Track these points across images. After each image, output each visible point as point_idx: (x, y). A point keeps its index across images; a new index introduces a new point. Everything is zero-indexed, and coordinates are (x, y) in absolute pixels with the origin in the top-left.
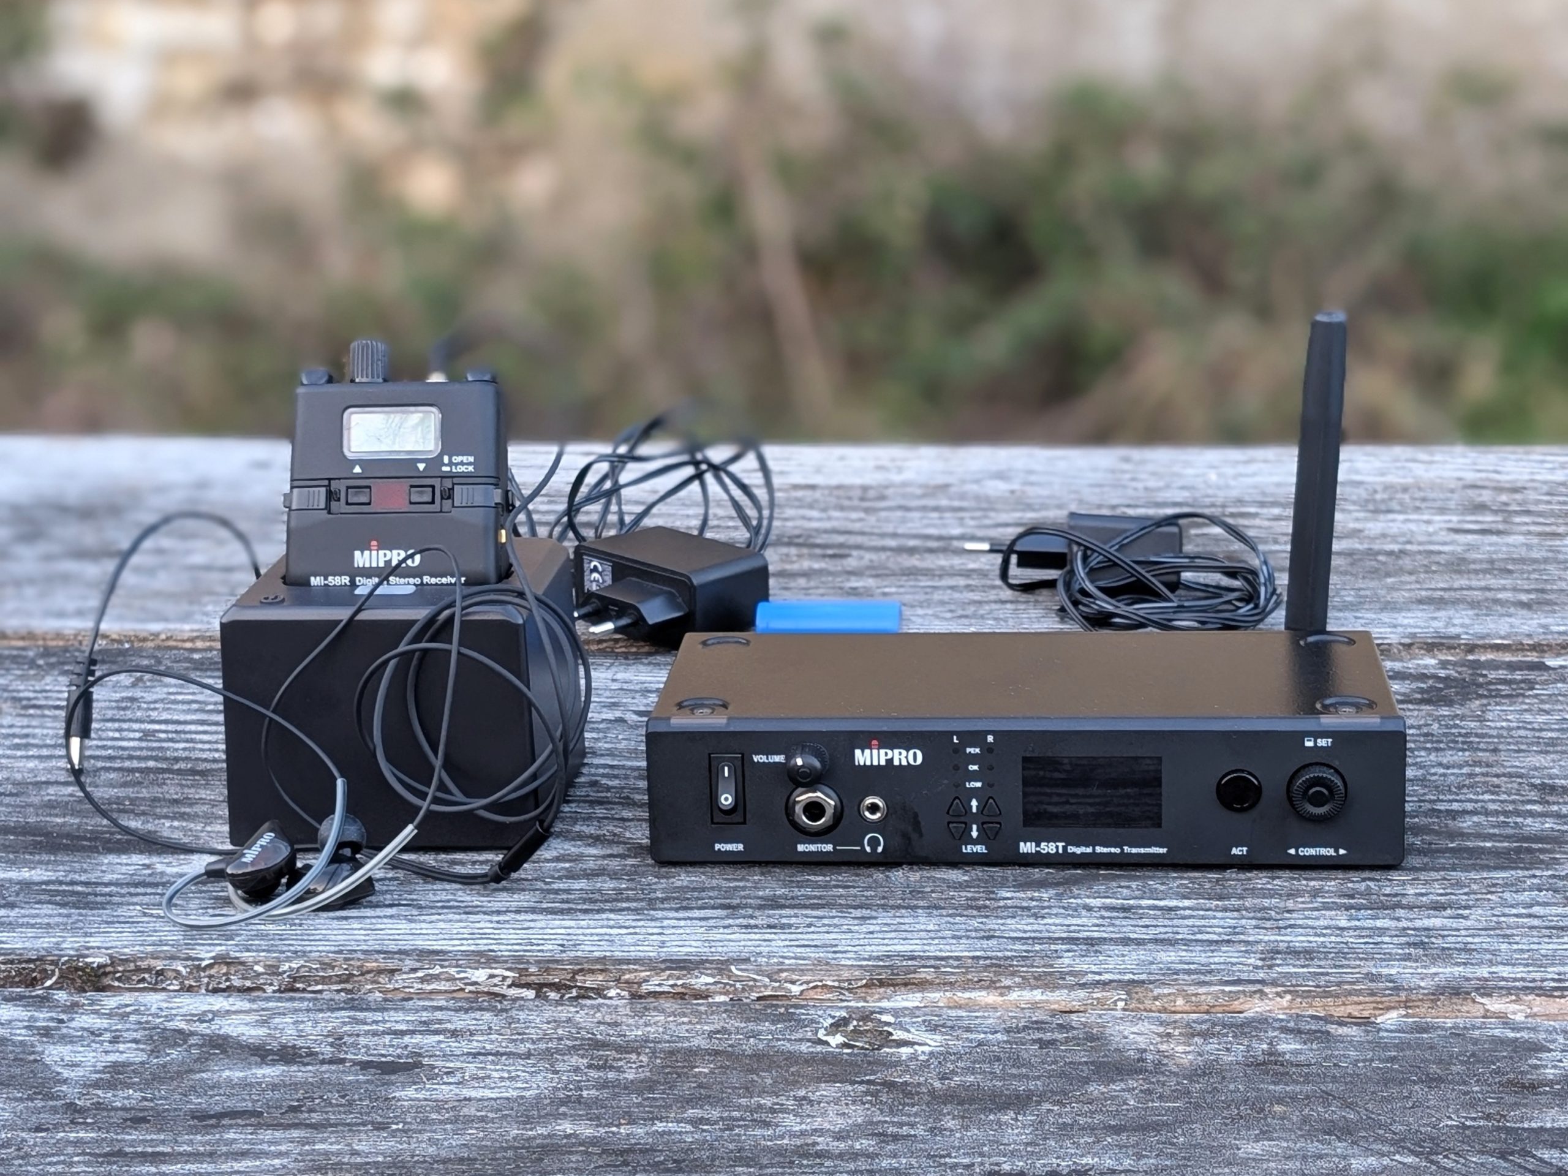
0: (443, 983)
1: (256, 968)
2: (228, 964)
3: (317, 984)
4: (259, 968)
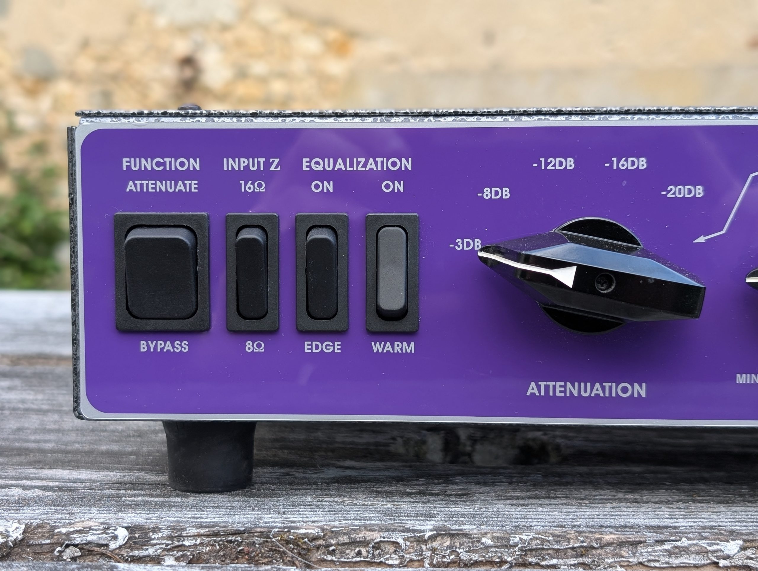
0: (693, 556)
1: (484, 540)
2: (452, 535)
3: (552, 558)
4: (487, 541)
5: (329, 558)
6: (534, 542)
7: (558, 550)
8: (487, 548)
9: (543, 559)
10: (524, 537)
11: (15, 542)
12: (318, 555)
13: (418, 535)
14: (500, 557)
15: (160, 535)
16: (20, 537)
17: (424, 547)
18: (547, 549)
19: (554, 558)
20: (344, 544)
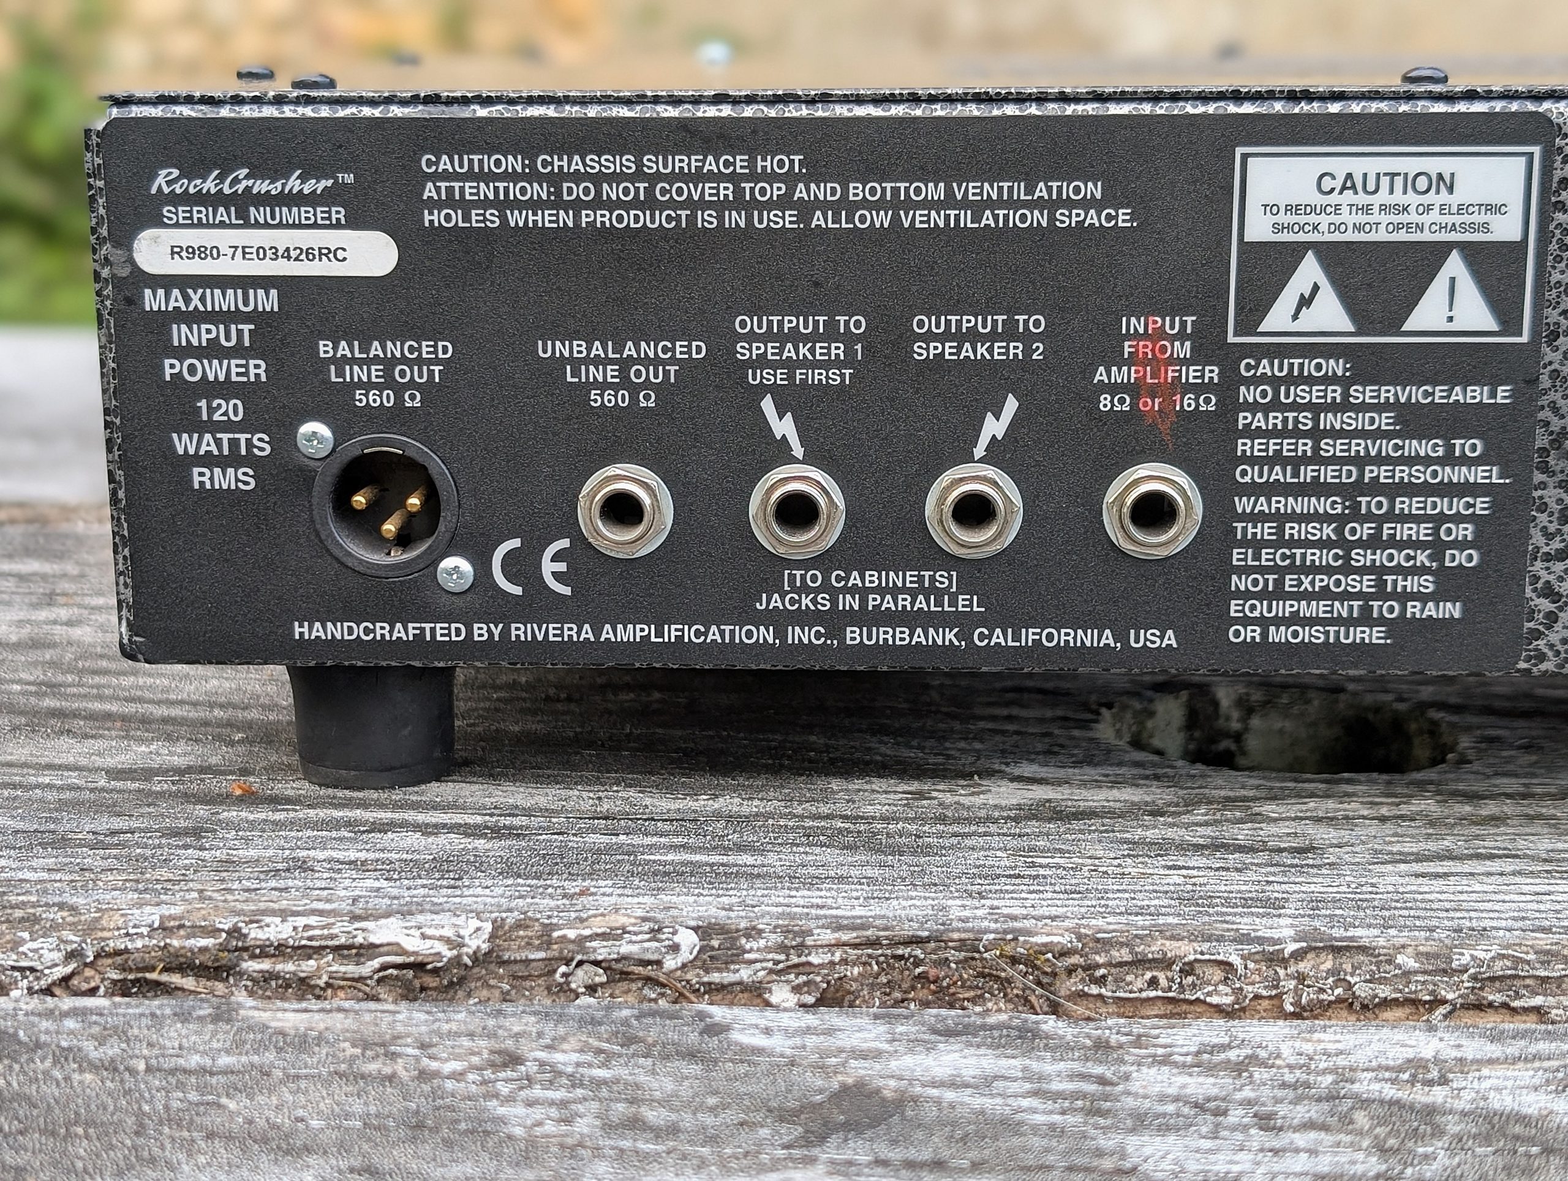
1: (1400, 959)
2: (1337, 951)
3: (1534, 993)
5: (1094, 990)
6: (1499, 964)
7: (1544, 980)
8: (1407, 974)
9: (1517, 996)
10: (1481, 955)
11: (475, 957)
12: (1073, 984)
13: (1271, 949)
14: (1432, 993)
15: (762, 943)
16: (485, 947)
17: (1281, 972)
18: (1524, 977)
19: (1538, 994)
20: (1121, 964)
